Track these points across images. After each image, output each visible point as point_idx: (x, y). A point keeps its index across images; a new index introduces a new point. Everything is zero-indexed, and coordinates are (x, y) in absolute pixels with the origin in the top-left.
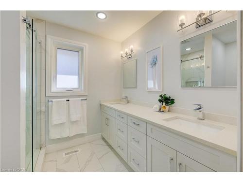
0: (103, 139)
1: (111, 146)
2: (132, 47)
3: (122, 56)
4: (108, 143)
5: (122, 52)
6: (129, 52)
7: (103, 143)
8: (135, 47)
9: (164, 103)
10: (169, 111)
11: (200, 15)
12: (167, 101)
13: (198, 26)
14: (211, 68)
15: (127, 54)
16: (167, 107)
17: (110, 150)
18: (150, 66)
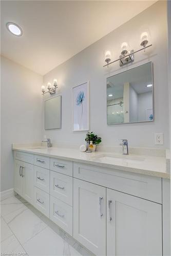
0: (17, 195)
1: (27, 202)
2: (55, 80)
3: (43, 92)
4: (23, 199)
5: (43, 87)
6: (52, 86)
7: (17, 200)
8: (59, 81)
9: (91, 142)
10: (95, 151)
11: (124, 53)
12: (94, 139)
13: (122, 64)
14: (128, 113)
15: (49, 89)
16: (94, 146)
17: (25, 207)
18: (76, 103)
